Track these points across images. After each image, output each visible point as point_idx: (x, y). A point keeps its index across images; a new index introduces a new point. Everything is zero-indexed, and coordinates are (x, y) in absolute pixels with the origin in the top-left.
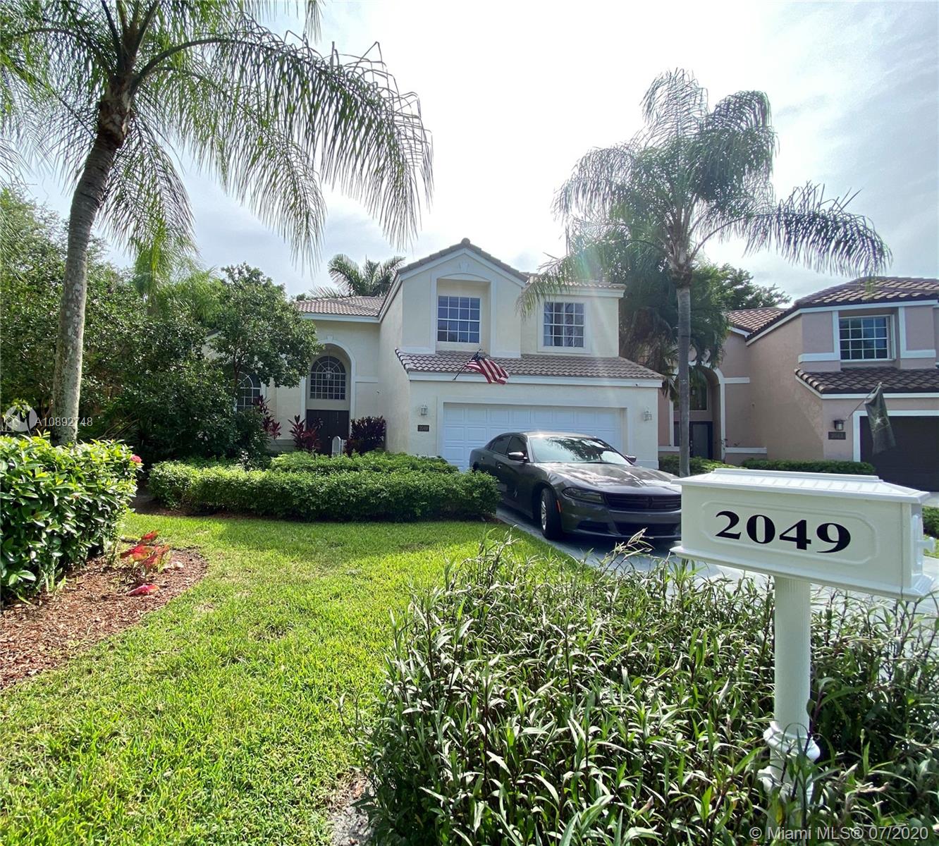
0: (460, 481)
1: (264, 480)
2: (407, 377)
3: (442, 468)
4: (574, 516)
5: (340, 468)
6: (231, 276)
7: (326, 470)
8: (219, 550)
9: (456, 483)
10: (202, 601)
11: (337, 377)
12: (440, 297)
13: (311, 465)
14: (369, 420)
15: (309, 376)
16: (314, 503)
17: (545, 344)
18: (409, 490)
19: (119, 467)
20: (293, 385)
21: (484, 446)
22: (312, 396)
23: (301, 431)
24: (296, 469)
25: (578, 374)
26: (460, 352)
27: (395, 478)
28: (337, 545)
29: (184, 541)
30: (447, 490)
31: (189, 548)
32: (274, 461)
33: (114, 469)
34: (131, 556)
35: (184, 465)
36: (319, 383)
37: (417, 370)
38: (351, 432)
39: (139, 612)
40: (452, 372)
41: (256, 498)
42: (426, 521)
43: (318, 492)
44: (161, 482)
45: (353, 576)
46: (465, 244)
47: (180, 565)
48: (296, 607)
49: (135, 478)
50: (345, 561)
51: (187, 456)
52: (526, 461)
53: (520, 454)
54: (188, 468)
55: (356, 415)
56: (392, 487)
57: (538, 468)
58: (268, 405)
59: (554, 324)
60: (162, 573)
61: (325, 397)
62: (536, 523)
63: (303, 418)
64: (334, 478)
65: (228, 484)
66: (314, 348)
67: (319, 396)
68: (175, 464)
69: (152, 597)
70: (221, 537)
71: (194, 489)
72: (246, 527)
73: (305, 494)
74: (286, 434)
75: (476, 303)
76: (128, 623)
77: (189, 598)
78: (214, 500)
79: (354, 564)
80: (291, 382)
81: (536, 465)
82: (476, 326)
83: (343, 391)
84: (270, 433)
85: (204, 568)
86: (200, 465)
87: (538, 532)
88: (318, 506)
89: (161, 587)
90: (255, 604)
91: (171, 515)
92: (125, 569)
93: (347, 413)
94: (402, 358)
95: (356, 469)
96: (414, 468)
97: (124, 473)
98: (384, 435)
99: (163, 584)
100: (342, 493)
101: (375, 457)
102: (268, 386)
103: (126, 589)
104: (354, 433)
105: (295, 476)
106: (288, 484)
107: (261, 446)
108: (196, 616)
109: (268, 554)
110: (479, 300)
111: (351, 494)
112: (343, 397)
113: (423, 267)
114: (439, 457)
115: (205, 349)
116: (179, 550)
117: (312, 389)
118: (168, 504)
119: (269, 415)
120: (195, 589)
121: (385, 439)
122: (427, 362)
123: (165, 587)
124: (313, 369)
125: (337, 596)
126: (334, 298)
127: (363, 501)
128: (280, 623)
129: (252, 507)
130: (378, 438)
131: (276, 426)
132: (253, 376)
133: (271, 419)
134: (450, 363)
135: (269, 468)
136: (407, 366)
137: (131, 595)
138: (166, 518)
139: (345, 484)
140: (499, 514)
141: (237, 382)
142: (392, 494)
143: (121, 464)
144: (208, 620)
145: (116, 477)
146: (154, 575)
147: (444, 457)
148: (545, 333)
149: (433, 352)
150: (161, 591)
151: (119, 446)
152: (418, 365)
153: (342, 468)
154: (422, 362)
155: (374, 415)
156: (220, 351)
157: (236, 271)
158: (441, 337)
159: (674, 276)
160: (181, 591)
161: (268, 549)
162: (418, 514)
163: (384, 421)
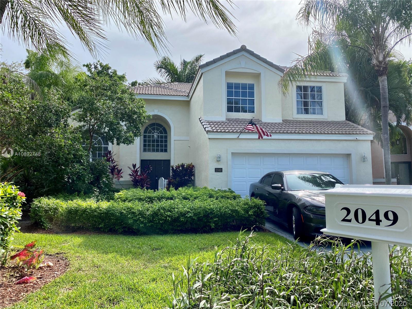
0: (241, 204)
1: (109, 207)
2: (207, 136)
3: (230, 196)
4: (312, 224)
5: (160, 199)
6: (90, 70)
7: (151, 200)
8: (78, 255)
9: (238, 206)
10: (65, 286)
11: (162, 137)
12: (227, 83)
13: (142, 197)
14: (183, 166)
15: (142, 137)
16: (142, 222)
17: (298, 113)
18: (206, 212)
19: (10, 200)
20: (130, 143)
21: (258, 181)
22: (145, 150)
23: (137, 175)
24: (131, 200)
25: (319, 132)
26: (242, 119)
27: (197, 204)
28: (157, 249)
29: (54, 250)
30: (232, 211)
31: (57, 254)
32: (117, 195)
33: (7, 201)
34: (17, 258)
35: (54, 199)
36: (149, 141)
37: (213, 132)
38: (171, 174)
39: (22, 294)
40: (237, 132)
41: (103, 220)
42: (218, 232)
43: (146, 215)
44: (39, 211)
45: (166, 267)
46: (243, 49)
47: (51, 264)
48: (127, 287)
49: (20, 207)
50: (161, 259)
51: (57, 193)
52: (283, 190)
53: (280, 185)
54: (58, 201)
55: (174, 163)
56: (195, 209)
57: (291, 194)
58: (115, 157)
59: (303, 100)
60: (38, 269)
61: (153, 151)
62: (289, 230)
63: (138, 165)
64: (156, 205)
65: (85, 211)
66: (144, 117)
67: (149, 150)
68: (49, 199)
69: (32, 284)
70: (79, 246)
71: (62, 215)
72: (96, 239)
73: (136, 216)
74: (126, 177)
75: (251, 87)
76: (15, 301)
77: (56, 284)
78: (75, 222)
79: (167, 260)
80: (128, 141)
81: (290, 192)
82: (252, 102)
83: (166, 146)
84: (115, 176)
85: (67, 265)
86: (66, 199)
87: (291, 236)
88: (145, 224)
89: (38, 278)
90: (99, 286)
91: (46, 233)
92: (13, 267)
93: (168, 161)
94: (203, 124)
95: (171, 199)
96: (211, 196)
97: (13, 204)
98: (194, 175)
99: (39, 276)
100: (162, 215)
101: (185, 190)
102: (113, 144)
103: (14, 280)
104: (173, 175)
105: (130, 205)
106: (125, 210)
107: (108, 185)
108: (60, 295)
109: (110, 256)
110: (253, 85)
111: (167, 215)
112: (166, 151)
113: (215, 64)
114: (230, 189)
115: (70, 121)
116: (50, 255)
117: (145, 145)
118: (44, 226)
119: (115, 164)
120: (60, 278)
121: (194, 178)
122: (220, 126)
123: (41, 278)
124: (145, 132)
125: (154, 280)
126: (159, 84)
127: (176, 220)
128: (116, 297)
129: (100, 226)
130: (189, 178)
131: (119, 171)
132: (103, 138)
133: (117, 167)
134: (235, 126)
135: (113, 199)
136: (207, 129)
137: (17, 284)
138: (42, 235)
139: (164, 209)
140: (268, 226)
141: (91, 142)
142: (195, 215)
143: (11, 198)
144: (69, 297)
145: (8, 206)
146: (33, 271)
147: (233, 189)
148: (298, 105)
149: (224, 119)
150: (38, 281)
151: (10, 186)
152: (214, 128)
153: (162, 198)
154: (216, 126)
155: (186, 162)
156: (80, 121)
157: (93, 66)
158: (230, 109)
159: (376, 68)
160: (51, 280)
161: (111, 253)
162: (213, 227)
163: (193, 166)
